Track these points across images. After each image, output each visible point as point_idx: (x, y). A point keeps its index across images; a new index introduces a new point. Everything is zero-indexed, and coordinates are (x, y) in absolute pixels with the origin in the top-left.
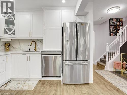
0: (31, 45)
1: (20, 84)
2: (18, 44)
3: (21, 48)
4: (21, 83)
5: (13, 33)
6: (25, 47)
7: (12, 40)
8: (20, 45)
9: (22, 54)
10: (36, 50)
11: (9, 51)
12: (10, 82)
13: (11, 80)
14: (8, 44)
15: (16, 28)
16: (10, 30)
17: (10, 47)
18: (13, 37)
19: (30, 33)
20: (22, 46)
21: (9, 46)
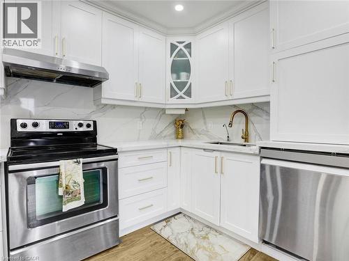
0: (231, 124)
1: (193, 233)
2: (202, 121)
3: (208, 132)
4: (196, 232)
5: (188, 93)
7: (187, 110)
8: (205, 123)
9: (204, 149)
10: (246, 139)
11: (182, 138)
12: (176, 217)
13: (180, 213)
14: (181, 122)
15: (195, 78)
16: (181, 85)
17: (186, 129)
18: (188, 102)
19: (229, 86)
20: (210, 125)
21: (182, 126)
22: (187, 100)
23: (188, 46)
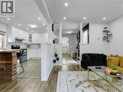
0: (38, 46)
2: (32, 45)
3: (34, 47)
5: (32, 41)
6: (36, 46)
10: (40, 48)
14: (29, 46)
15: (33, 39)
16: (30, 40)
18: (31, 43)
19: (38, 41)
22: (31, 42)
23: (32, 35)
